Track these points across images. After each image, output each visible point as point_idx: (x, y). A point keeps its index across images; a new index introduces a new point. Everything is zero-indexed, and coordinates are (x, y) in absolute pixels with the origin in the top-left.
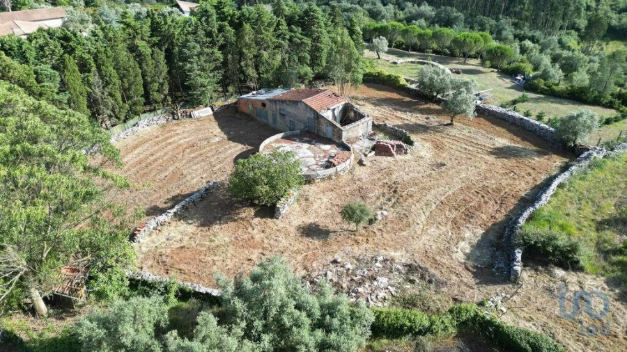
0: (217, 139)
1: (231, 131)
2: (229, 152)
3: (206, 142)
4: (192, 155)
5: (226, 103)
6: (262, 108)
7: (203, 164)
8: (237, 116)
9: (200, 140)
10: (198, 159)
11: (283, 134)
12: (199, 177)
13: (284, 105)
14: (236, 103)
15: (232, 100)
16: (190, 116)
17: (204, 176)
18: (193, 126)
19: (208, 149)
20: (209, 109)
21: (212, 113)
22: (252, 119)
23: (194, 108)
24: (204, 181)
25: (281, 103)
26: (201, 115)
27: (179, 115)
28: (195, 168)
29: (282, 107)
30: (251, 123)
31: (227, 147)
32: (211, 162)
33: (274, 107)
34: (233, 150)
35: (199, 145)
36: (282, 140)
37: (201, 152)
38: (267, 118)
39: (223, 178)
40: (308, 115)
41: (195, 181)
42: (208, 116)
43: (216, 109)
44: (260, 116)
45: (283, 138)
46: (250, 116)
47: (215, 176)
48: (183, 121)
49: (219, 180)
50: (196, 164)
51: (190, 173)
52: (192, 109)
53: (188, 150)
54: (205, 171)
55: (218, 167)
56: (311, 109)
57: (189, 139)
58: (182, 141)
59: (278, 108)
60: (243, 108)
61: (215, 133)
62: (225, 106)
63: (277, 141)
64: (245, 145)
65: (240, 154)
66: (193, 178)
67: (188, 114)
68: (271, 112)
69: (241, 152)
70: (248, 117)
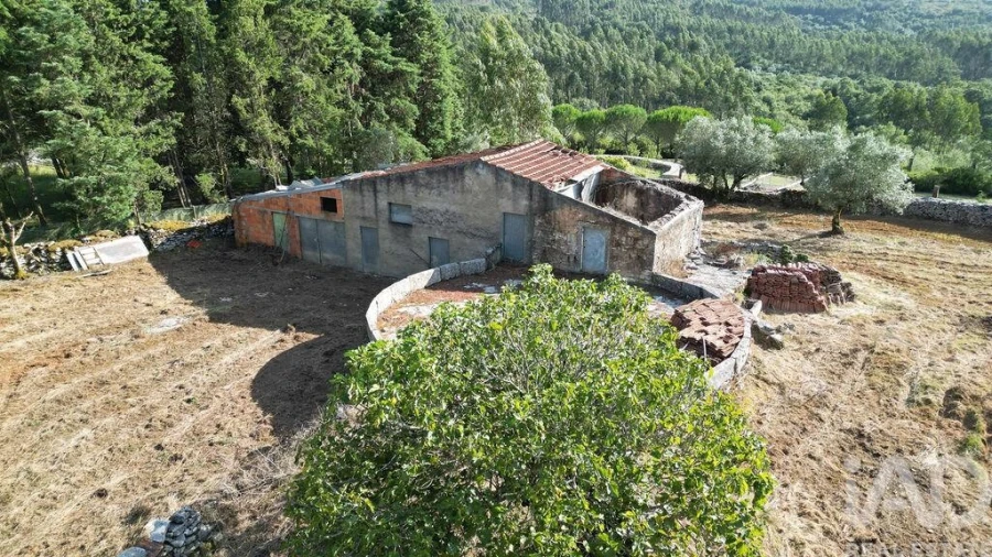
0: (171, 323)
1: (223, 294)
2: (228, 359)
3: (125, 336)
4: (60, 390)
5: (195, 223)
6: (321, 215)
7: (110, 420)
8: (236, 254)
9: (98, 333)
10: (86, 404)
11: (432, 271)
12: (83, 495)
13: (409, 187)
14: (227, 223)
15: (212, 215)
16: (64, 265)
17: (111, 485)
18: (71, 293)
19: (135, 357)
20: (137, 241)
21: (146, 252)
22: (291, 259)
23: (80, 238)
24: (113, 510)
25: (394, 185)
26: (106, 259)
27: (20, 262)
28: (64, 446)
29: (398, 198)
30: (288, 269)
31: (218, 342)
32: (148, 411)
33: (369, 205)
34: (240, 353)
35: (92, 349)
36: (431, 293)
37: (104, 372)
38: (341, 249)
39: (218, 481)
40: (506, 205)
41: (62, 515)
42: (133, 262)
43: (157, 242)
44: (314, 247)
45: (431, 286)
46: (279, 250)
47: (175, 470)
48: (34, 279)
49: (197, 495)
50: (72, 428)
51: (35, 480)
52: (71, 242)
53: (40, 374)
54: (117, 455)
55: (187, 424)
56: (517, 181)
57: (52, 332)
58: (19, 343)
59: (383, 204)
60: (254, 231)
61: (161, 304)
62: (190, 230)
63: (414, 298)
64: (285, 330)
65: (274, 360)
66: (49, 504)
67: (56, 257)
68: (357, 224)
69: (275, 353)
70: (271, 255)
